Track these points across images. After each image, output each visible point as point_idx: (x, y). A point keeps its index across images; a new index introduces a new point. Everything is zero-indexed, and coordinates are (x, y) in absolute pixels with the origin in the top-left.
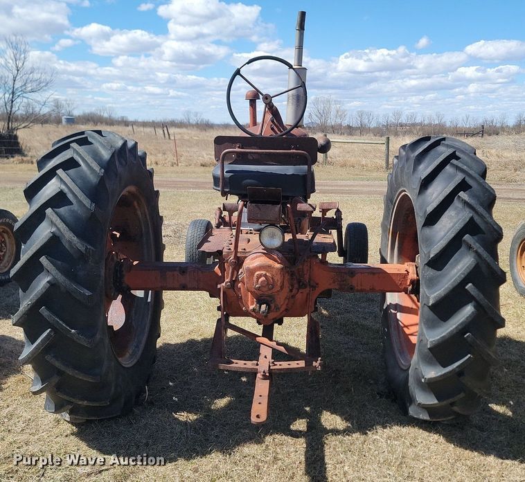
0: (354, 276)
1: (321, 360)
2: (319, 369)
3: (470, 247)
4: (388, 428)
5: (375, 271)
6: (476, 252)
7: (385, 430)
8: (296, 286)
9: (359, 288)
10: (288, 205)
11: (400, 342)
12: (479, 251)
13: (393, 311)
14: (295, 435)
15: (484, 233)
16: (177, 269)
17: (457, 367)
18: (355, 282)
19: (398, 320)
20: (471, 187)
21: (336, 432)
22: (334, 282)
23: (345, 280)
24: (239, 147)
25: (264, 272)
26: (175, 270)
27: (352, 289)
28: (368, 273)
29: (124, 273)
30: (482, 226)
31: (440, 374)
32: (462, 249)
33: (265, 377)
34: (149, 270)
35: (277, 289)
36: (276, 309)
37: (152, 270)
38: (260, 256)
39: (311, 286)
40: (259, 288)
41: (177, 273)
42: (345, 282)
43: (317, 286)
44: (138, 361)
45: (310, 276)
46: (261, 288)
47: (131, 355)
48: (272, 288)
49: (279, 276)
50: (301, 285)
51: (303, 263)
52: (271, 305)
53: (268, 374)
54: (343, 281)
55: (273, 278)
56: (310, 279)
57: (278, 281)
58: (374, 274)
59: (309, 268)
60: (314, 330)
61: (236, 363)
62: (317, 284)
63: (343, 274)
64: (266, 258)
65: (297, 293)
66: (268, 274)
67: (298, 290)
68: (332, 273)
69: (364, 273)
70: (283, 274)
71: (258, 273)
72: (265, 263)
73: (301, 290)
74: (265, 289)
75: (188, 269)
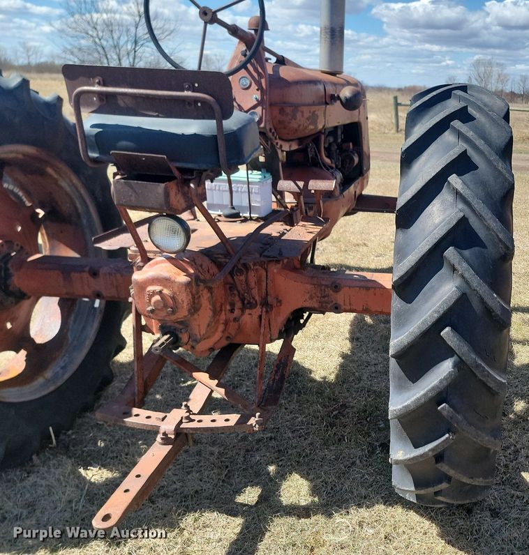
0: (340, 290)
1: (259, 417)
2: (256, 429)
3: (454, 269)
5: (369, 285)
6: (462, 276)
8: (238, 305)
9: (348, 308)
10: (192, 185)
12: (466, 275)
14: (234, 509)
15: (484, 246)
16: (87, 269)
17: (430, 450)
18: (340, 298)
20: (476, 168)
22: (311, 298)
23: (328, 296)
24: (99, 84)
25: (158, 288)
26: (84, 271)
27: (337, 308)
28: (360, 287)
30: (482, 233)
31: (408, 456)
32: (443, 271)
33: (166, 440)
34: (46, 269)
35: (183, 313)
36: (193, 341)
37: (50, 269)
38: (161, 262)
39: (265, 304)
40: (152, 311)
41: (86, 275)
42: (326, 298)
43: (279, 304)
44: (59, 388)
45: (266, 290)
46: (156, 312)
47: (48, 381)
48: (173, 312)
49: (185, 294)
50: (247, 305)
51: (247, 273)
52: (180, 335)
53: (173, 437)
54: (324, 297)
55: (173, 298)
56: (267, 294)
57: (183, 302)
58: (368, 289)
59: (264, 278)
60: (283, 363)
61: (137, 415)
62: (280, 302)
63: (323, 288)
64: (171, 265)
65: (242, 315)
66: (166, 291)
67: (243, 310)
68: (308, 285)
69: (354, 287)
70: (191, 292)
71: (151, 288)
72: (162, 273)
73: (247, 311)
74: (163, 314)
75: (101, 270)
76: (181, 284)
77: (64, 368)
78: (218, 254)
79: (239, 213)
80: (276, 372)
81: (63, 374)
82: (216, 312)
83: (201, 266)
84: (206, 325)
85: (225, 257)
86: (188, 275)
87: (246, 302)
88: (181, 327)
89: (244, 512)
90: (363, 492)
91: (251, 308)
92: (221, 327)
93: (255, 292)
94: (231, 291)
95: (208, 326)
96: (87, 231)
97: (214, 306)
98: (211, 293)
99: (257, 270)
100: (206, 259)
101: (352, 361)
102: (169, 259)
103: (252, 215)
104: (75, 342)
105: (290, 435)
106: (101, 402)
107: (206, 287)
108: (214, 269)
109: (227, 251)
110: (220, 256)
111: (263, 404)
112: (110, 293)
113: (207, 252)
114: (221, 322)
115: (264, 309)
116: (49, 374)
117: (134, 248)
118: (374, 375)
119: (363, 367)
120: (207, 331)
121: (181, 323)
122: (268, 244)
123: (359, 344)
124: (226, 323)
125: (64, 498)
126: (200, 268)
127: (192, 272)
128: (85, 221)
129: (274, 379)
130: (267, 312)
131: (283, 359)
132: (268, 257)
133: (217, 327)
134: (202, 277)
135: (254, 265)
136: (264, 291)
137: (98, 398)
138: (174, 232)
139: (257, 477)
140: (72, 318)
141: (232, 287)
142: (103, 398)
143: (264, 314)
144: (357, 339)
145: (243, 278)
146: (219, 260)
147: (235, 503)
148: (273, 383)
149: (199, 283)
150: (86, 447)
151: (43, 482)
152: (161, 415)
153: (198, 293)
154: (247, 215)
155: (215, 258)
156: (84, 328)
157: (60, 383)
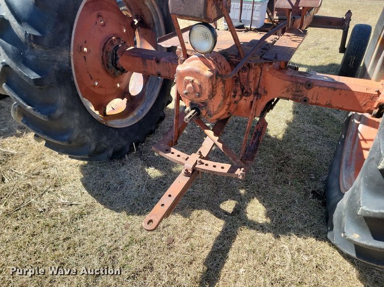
0: (312, 88)
2: (240, 177)
4: (302, 238)
5: (337, 86)
7: (298, 239)
8: (239, 93)
9: (314, 101)
11: (352, 153)
13: (356, 121)
14: (219, 214)
16: (154, 58)
18: (310, 94)
19: (357, 131)
21: (253, 225)
22: (288, 91)
23: (301, 91)
25: (191, 78)
26: (152, 59)
27: (305, 101)
28: (328, 88)
29: (118, 56)
33: (187, 174)
34: (135, 56)
35: (205, 97)
36: (208, 115)
37: (137, 57)
38: (195, 59)
39: (257, 94)
40: (186, 94)
41: (153, 62)
42: (299, 93)
43: (265, 94)
44: (139, 121)
45: (259, 83)
46: (189, 94)
47: (135, 117)
48: (199, 96)
49: (208, 84)
50: (245, 93)
51: (249, 71)
52: (201, 111)
53: (191, 172)
54: (298, 92)
55: (200, 86)
56: (259, 87)
57: (206, 90)
58: (335, 89)
59: (259, 75)
60: (259, 132)
61: (173, 153)
62: (266, 92)
63: (298, 85)
64: (201, 62)
65: (240, 100)
66: (196, 81)
67: (241, 97)
68: (287, 82)
69: (323, 87)
70: (212, 83)
71: (187, 78)
72: (195, 68)
73: (244, 98)
74: (193, 96)
75: (161, 59)
76: (206, 77)
77: (142, 111)
78: (231, 55)
79: (244, 25)
80: (254, 138)
81: (142, 114)
82: (225, 98)
83: (220, 64)
84: (218, 106)
85: (236, 58)
86: (212, 70)
87: (244, 91)
88: (202, 105)
89: (225, 217)
90: (301, 226)
91: (247, 96)
92: (226, 107)
93: (252, 85)
94: (236, 82)
95: (219, 106)
96: (158, 34)
97: (225, 94)
98: (224, 84)
99: (256, 69)
100: (224, 58)
101: (294, 128)
102: (201, 57)
103: (252, 27)
104: (148, 97)
105: (254, 171)
106: (159, 129)
107: (222, 80)
108: (228, 67)
109: (239, 53)
110: (232, 57)
111: (244, 158)
112: (165, 74)
113: (224, 53)
114: (227, 103)
115: (256, 98)
116: (135, 113)
117: (179, 47)
118: (308, 139)
119: (301, 133)
120: (218, 110)
121: (203, 103)
122: (266, 49)
123: (298, 116)
124: (229, 105)
125: (137, 184)
126: (219, 66)
127: (214, 68)
128: (157, 28)
129: (253, 143)
130: (257, 99)
131: (259, 129)
132: (265, 59)
133: (224, 107)
134: (220, 72)
135: (255, 65)
136: (257, 84)
137: (157, 127)
138: (206, 37)
139: (233, 195)
140: (148, 84)
141: (237, 80)
142: (159, 128)
143: (255, 101)
144: (297, 112)
145: (245, 74)
146: (232, 59)
147: (220, 209)
148: (252, 145)
149: (218, 77)
150: (149, 155)
151: (128, 172)
152: (186, 156)
153: (216, 84)
154: (249, 27)
155: (229, 58)
156: (153, 90)
157: (140, 118)
